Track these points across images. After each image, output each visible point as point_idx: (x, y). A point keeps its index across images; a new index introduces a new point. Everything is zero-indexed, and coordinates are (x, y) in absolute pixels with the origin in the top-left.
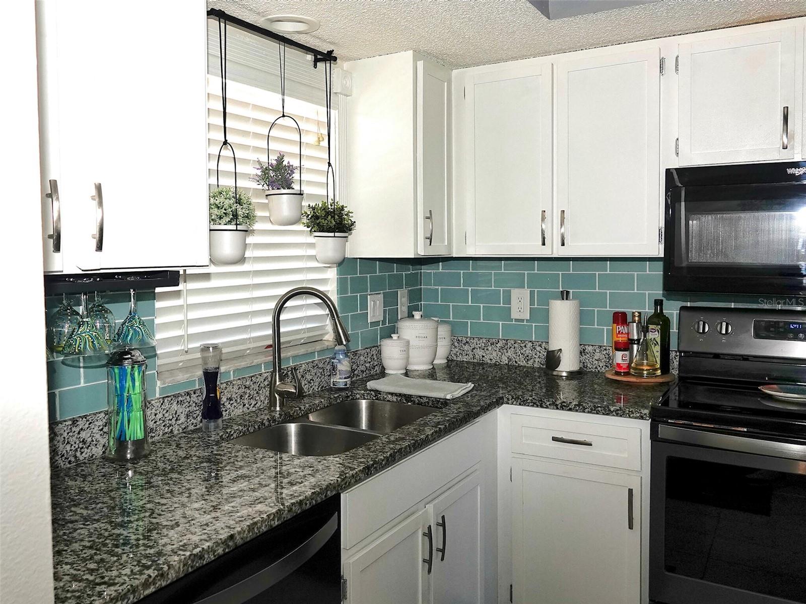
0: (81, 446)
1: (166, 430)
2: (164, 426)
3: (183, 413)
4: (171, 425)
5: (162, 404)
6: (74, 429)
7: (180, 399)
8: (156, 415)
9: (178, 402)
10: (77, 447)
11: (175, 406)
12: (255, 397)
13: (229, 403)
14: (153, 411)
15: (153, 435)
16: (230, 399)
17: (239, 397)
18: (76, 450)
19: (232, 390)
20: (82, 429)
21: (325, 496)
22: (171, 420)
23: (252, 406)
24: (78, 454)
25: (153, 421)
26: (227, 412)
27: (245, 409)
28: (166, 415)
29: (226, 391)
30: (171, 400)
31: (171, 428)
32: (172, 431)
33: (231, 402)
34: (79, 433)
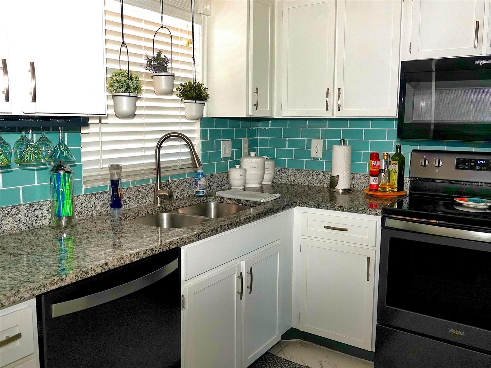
0: (35, 218)
1: (89, 213)
2: (87, 211)
3: (99, 204)
4: (91, 211)
5: (86, 198)
6: (31, 209)
7: (97, 196)
8: (82, 204)
9: (96, 197)
10: (33, 219)
11: (94, 200)
12: (145, 197)
13: (129, 200)
14: (80, 202)
15: (80, 215)
16: (129, 198)
17: (135, 197)
18: (33, 221)
19: (130, 193)
20: (36, 209)
21: (169, 248)
22: (92, 208)
23: (143, 203)
24: (34, 223)
25: (80, 208)
26: (127, 205)
27: (139, 204)
28: (88, 205)
29: (126, 193)
30: (92, 196)
31: (91, 212)
32: (92, 214)
33: (130, 200)
34: (34, 211)
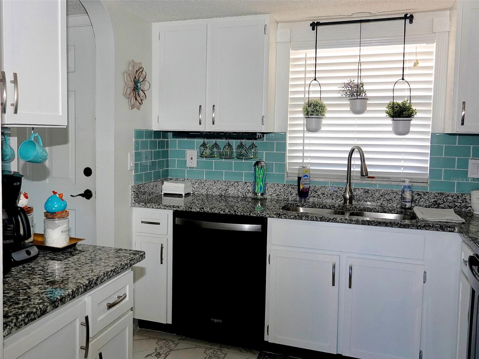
0: (248, 191)
1: (285, 197)
2: (284, 195)
3: (295, 193)
4: (288, 196)
5: (284, 186)
6: (245, 185)
7: (293, 186)
8: (280, 190)
9: (292, 187)
10: (246, 191)
11: (290, 189)
12: (341, 197)
13: (322, 196)
14: (279, 188)
15: (279, 197)
16: (323, 194)
17: (329, 194)
18: (246, 192)
19: (325, 190)
20: (248, 186)
22: (288, 194)
23: (338, 201)
24: (247, 194)
25: (279, 192)
26: (321, 199)
27: (333, 201)
28: (286, 191)
29: (320, 190)
30: (289, 186)
31: (288, 197)
32: (288, 198)
33: (324, 195)
34: (247, 187)
